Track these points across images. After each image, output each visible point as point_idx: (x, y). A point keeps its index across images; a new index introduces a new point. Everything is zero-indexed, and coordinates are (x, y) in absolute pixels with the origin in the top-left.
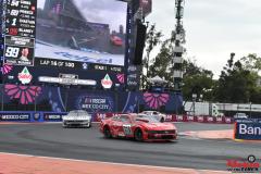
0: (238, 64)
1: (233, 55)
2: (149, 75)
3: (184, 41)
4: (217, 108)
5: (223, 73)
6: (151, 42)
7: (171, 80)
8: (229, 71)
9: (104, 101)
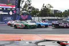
0: (45, 7)
1: (44, 4)
2: (22, 10)
3: (31, 1)
4: (40, 18)
5: (41, 9)
6: (22, 2)
7: (28, 12)
8: (43, 9)
9: (10, 18)
